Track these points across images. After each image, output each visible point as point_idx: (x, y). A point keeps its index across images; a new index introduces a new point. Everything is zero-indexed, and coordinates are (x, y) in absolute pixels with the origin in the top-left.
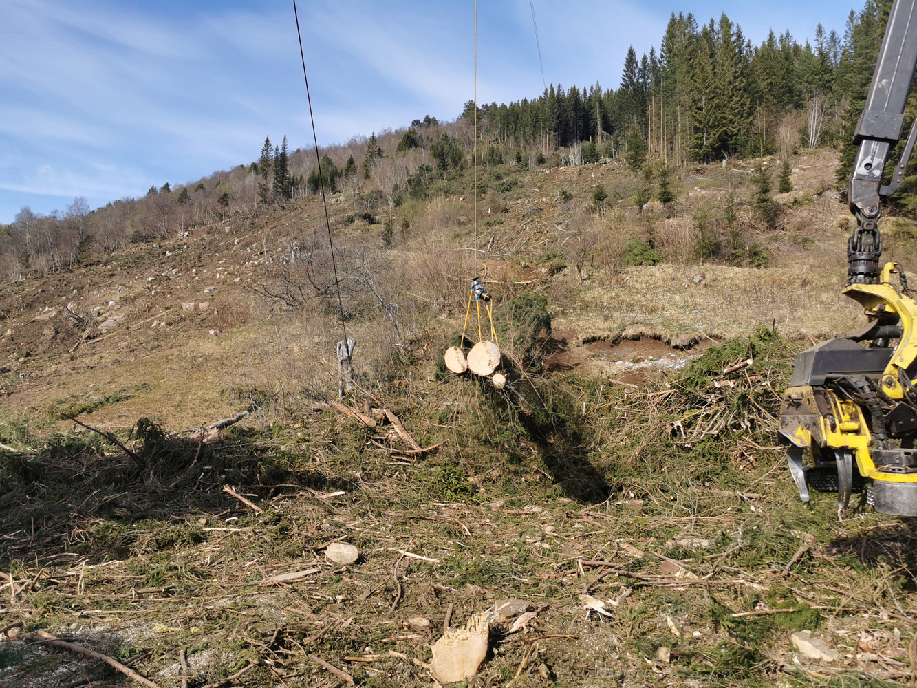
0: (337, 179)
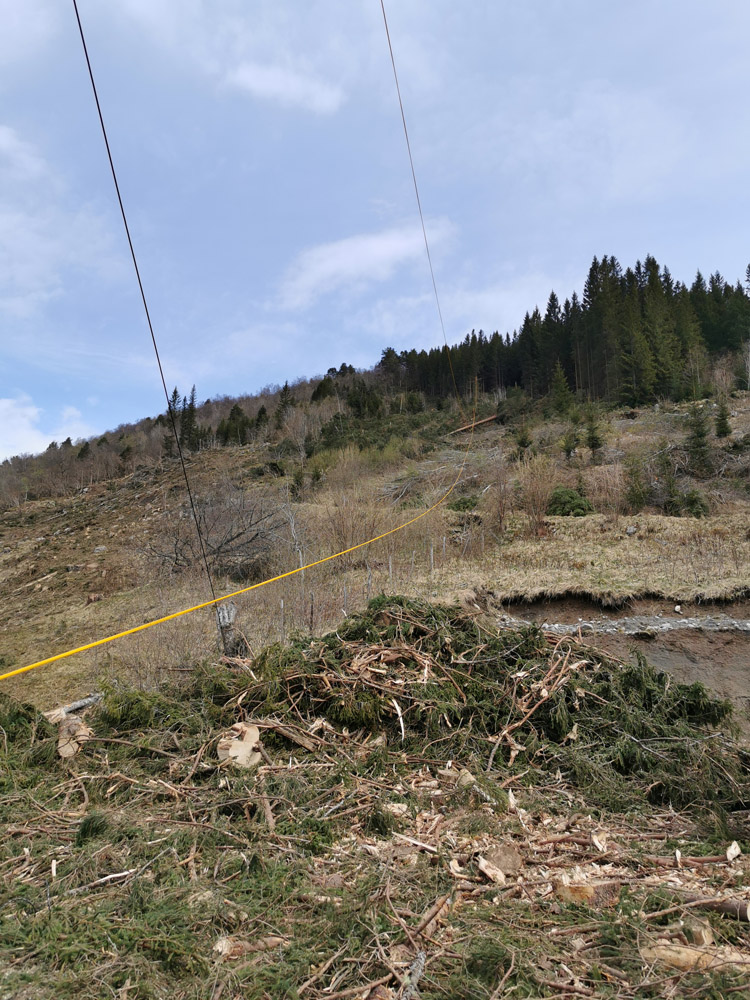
0: (248, 430)
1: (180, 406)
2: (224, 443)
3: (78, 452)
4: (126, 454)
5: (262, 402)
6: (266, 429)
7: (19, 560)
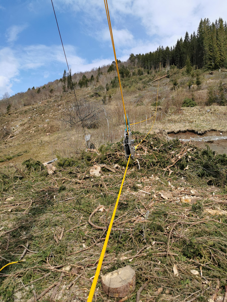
0: (88, 82)
1: (67, 75)
2: (81, 87)
3: (37, 91)
4: (51, 91)
5: (92, 74)
6: (94, 82)
7: (24, 124)
